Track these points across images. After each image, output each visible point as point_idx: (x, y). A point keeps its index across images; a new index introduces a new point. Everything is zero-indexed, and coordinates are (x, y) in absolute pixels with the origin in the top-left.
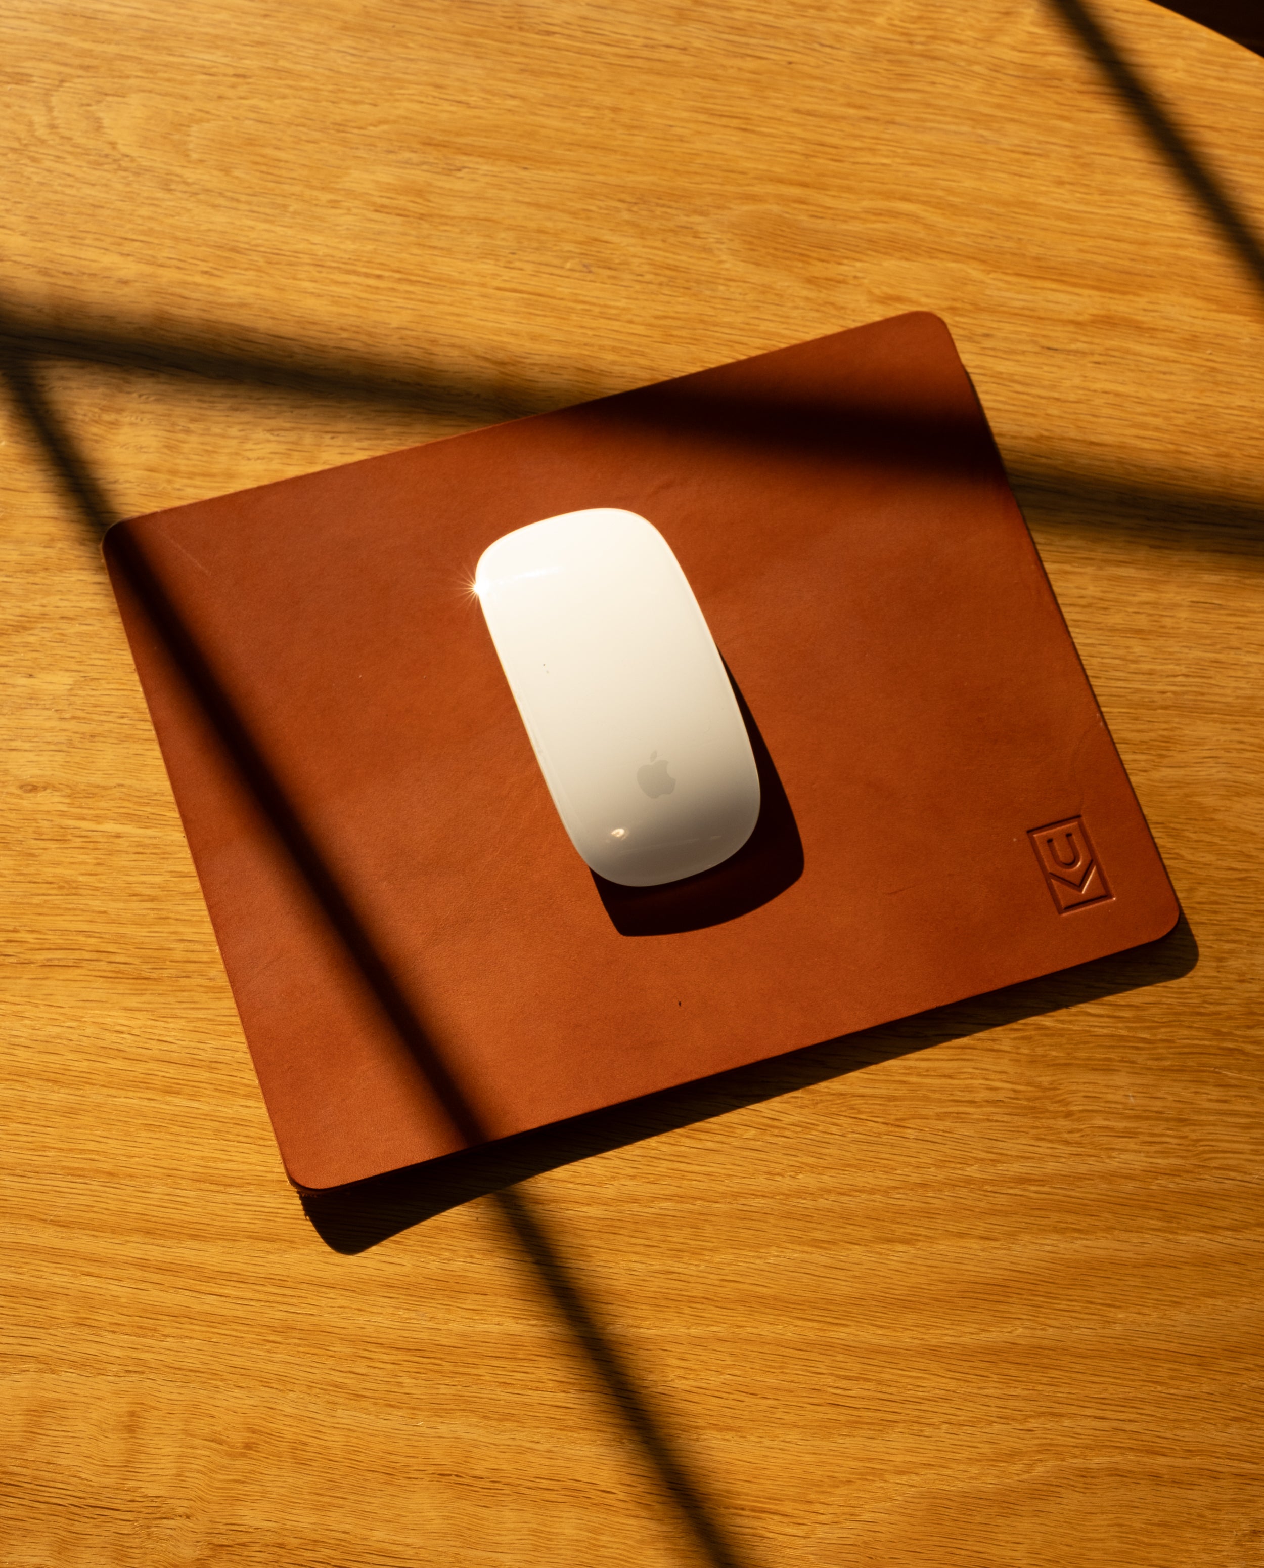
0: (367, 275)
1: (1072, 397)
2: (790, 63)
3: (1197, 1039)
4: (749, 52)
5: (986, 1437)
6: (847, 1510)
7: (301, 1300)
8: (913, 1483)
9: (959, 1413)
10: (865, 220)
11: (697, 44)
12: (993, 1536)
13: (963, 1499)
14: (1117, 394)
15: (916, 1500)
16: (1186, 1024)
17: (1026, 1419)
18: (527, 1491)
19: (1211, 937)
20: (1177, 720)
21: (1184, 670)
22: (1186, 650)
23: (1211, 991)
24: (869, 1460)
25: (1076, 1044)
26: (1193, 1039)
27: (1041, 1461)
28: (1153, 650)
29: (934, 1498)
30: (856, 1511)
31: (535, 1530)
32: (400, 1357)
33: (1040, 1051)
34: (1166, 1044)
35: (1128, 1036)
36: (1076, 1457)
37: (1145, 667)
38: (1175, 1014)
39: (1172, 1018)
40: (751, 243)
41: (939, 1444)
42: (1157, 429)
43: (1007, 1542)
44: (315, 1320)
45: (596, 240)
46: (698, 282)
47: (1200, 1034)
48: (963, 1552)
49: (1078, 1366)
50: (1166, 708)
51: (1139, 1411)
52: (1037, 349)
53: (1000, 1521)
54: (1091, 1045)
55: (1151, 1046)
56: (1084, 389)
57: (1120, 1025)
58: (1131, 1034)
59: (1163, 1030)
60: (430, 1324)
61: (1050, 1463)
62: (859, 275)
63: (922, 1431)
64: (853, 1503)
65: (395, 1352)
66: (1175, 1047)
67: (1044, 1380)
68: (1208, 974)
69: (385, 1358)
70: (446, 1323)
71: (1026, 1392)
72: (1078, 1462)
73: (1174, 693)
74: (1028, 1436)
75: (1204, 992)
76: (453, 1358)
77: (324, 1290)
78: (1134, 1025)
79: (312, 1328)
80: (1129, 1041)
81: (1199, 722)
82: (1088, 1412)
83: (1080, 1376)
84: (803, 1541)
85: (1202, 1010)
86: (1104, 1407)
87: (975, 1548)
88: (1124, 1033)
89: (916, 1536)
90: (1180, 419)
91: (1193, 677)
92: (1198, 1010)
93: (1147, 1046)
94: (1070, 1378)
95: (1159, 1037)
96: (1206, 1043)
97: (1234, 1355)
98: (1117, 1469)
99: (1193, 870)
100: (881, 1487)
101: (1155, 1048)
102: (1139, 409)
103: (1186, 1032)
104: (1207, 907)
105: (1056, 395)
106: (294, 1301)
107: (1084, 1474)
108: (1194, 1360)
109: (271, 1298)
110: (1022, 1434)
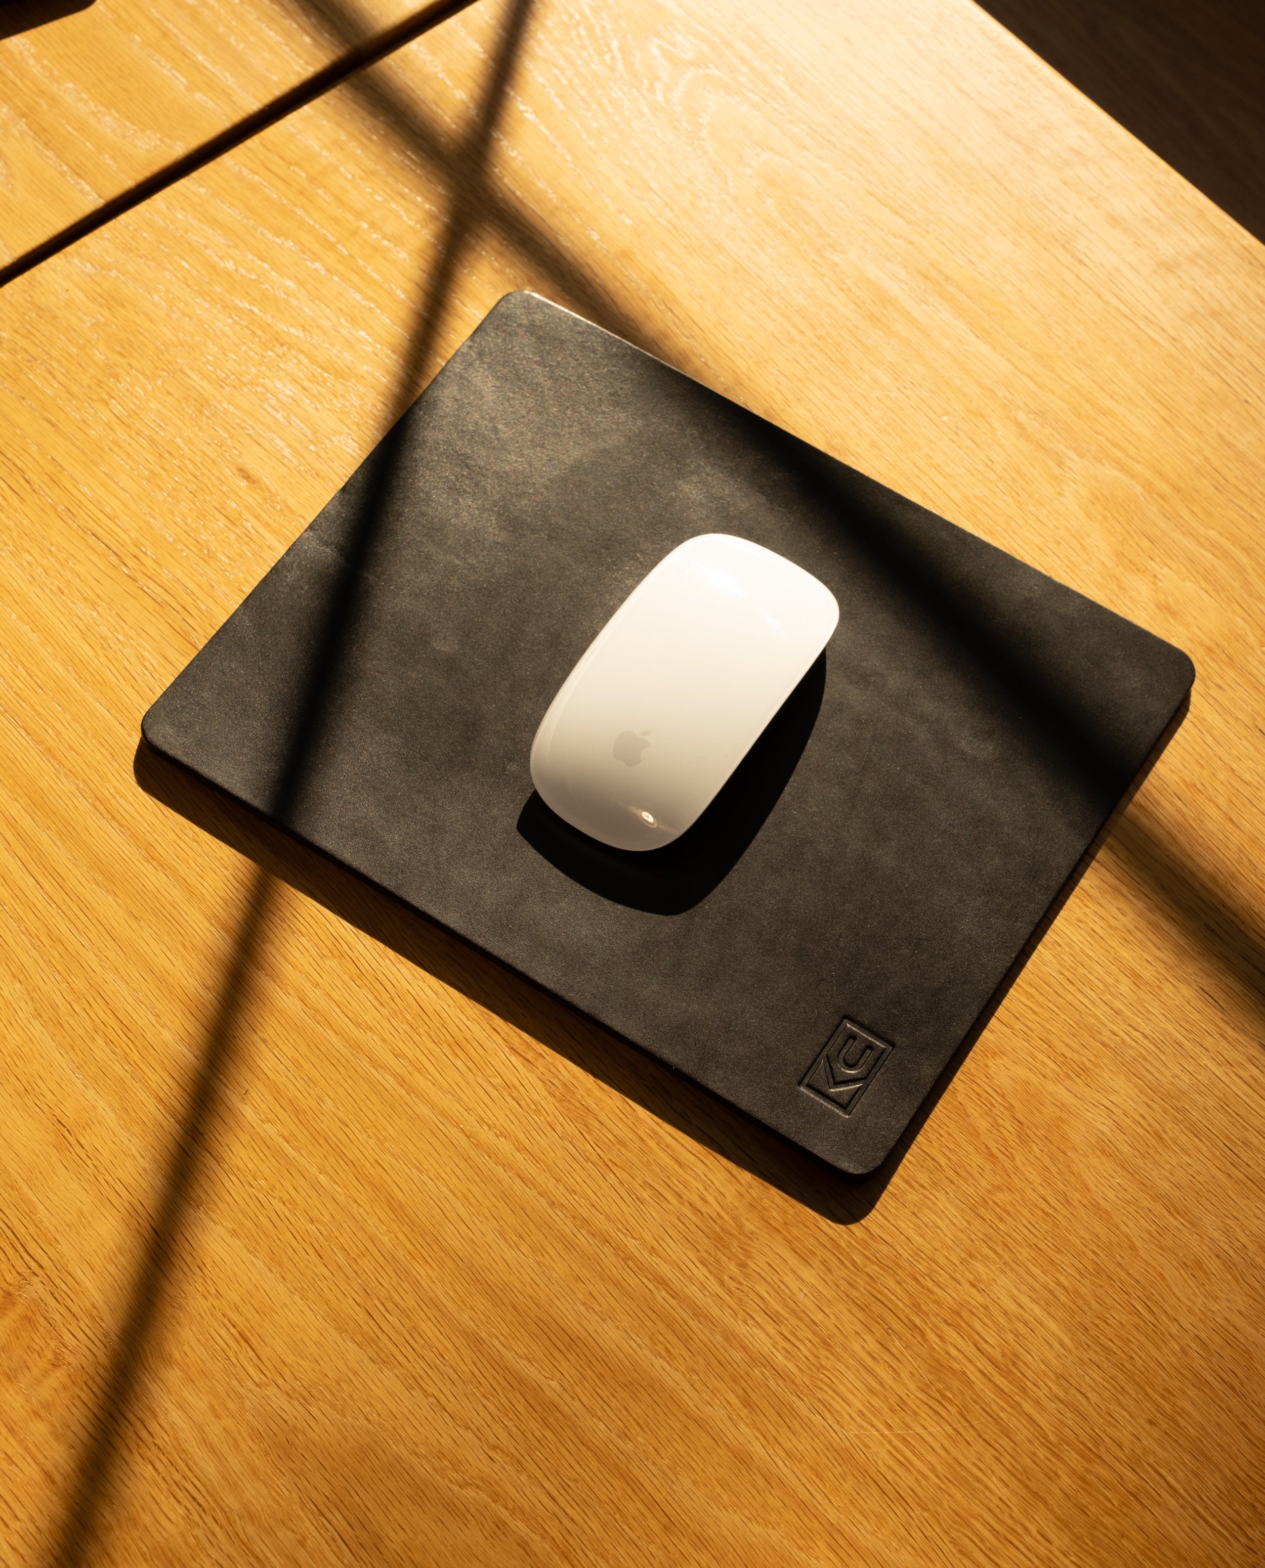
0: (794, 326)
1: (1247, 776)
2: (1247, 402)
3: (896, 1296)
4: (1222, 374)
5: (454, 1434)
6: (305, 1393)
7: (86, 930)
8: (371, 1418)
9: (452, 1399)
10: (1200, 544)
11: (1188, 343)
12: (390, 1507)
13: (394, 1462)
15: (359, 1431)
16: (898, 1278)
17: (495, 1448)
18: (103, 1182)
19: (979, 1234)
20: (1106, 1061)
21: (1147, 1031)
22: (1163, 1018)
23: (941, 1271)
24: (356, 1374)
25: (798, 1222)
26: (893, 1294)
27: (478, 1487)
28: (1136, 998)
29: (375, 1442)
30: (310, 1400)
31: (81, 1212)
32: (110, 1022)
33: (766, 1203)
34: (868, 1279)
35: (844, 1249)
36: (506, 1508)
37: (1118, 1004)
38: (898, 1264)
39: (891, 1264)
40: (1097, 498)
41: (417, 1408)
43: (396, 1520)
44: (82, 950)
45: (982, 416)
46: (1030, 496)
47: (903, 1295)
48: (356, 1498)
49: (572, 1446)
50: (1105, 1045)
51: (586, 1518)
52: (1250, 724)
53: (405, 1501)
54: (809, 1232)
55: (855, 1271)
57: (846, 1236)
58: (847, 1250)
59: (876, 1267)
60: (152, 1018)
61: (483, 1495)
62: (1160, 577)
63: (413, 1388)
64: (314, 1392)
65: (111, 1016)
67: (537, 1433)
68: (950, 1258)
69: (101, 1014)
70: (163, 1027)
71: (514, 1429)
72: (504, 1514)
73: (1123, 1041)
74: (486, 1461)
75: (935, 1267)
76: (144, 1053)
77: (107, 937)
78: (856, 1245)
79: (75, 954)
80: (841, 1254)
81: (1123, 1077)
82: (547, 1484)
83: (566, 1454)
84: (253, 1387)
85: (921, 1279)
86: (563, 1492)
87: (369, 1504)
88: (843, 1244)
89: (335, 1456)
91: (1151, 1042)
92: (918, 1276)
93: (852, 1268)
94: (557, 1449)
95: (867, 1270)
96: (901, 1305)
97: (698, 1543)
98: (527, 1544)
99: (1013, 1176)
100: (344, 1400)
101: (856, 1275)
103: (892, 1284)
104: (998, 1210)
105: (1234, 766)
106: (81, 927)
107: (500, 1524)
108: (664, 1520)
109: (69, 913)
110: (483, 1456)
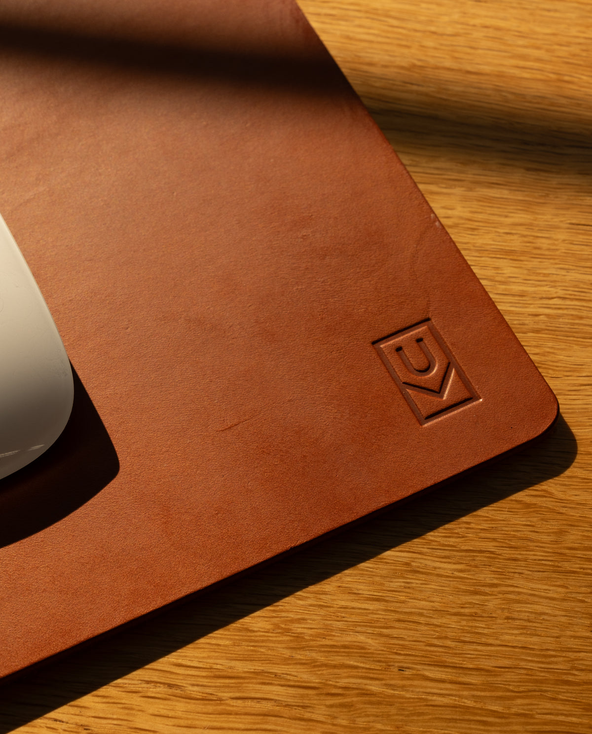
14: (498, 29)
42: (538, 60)
56: (462, 24)
66: (533, 724)
90: (563, 51)
102: (521, 42)
